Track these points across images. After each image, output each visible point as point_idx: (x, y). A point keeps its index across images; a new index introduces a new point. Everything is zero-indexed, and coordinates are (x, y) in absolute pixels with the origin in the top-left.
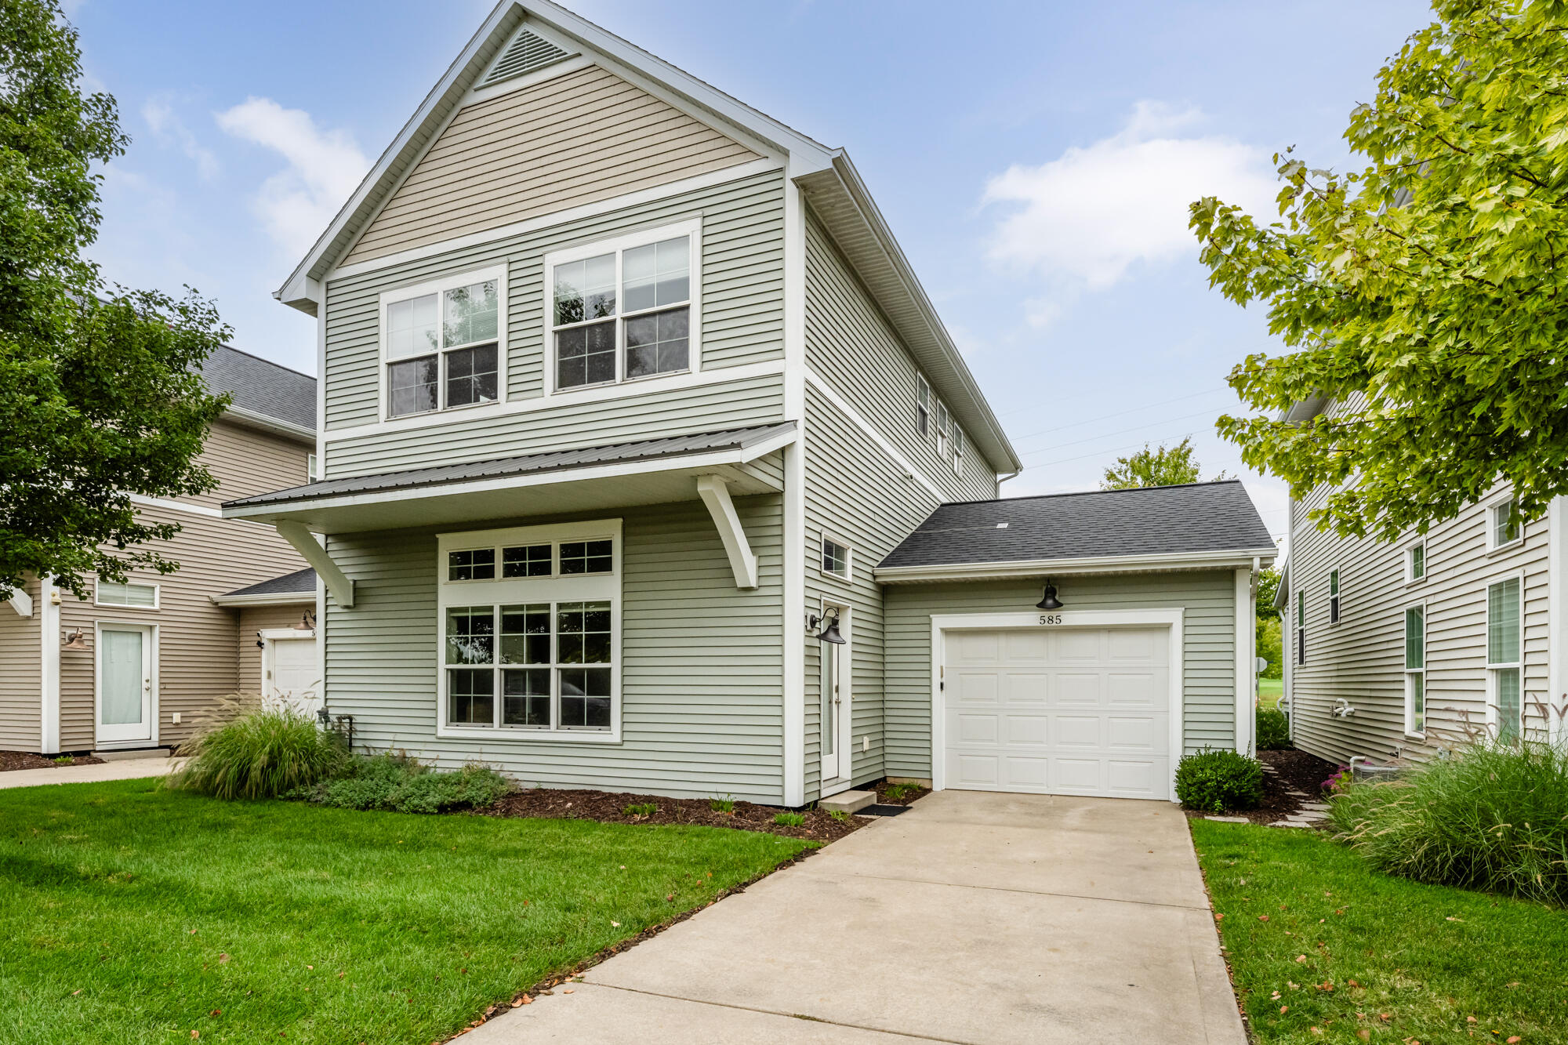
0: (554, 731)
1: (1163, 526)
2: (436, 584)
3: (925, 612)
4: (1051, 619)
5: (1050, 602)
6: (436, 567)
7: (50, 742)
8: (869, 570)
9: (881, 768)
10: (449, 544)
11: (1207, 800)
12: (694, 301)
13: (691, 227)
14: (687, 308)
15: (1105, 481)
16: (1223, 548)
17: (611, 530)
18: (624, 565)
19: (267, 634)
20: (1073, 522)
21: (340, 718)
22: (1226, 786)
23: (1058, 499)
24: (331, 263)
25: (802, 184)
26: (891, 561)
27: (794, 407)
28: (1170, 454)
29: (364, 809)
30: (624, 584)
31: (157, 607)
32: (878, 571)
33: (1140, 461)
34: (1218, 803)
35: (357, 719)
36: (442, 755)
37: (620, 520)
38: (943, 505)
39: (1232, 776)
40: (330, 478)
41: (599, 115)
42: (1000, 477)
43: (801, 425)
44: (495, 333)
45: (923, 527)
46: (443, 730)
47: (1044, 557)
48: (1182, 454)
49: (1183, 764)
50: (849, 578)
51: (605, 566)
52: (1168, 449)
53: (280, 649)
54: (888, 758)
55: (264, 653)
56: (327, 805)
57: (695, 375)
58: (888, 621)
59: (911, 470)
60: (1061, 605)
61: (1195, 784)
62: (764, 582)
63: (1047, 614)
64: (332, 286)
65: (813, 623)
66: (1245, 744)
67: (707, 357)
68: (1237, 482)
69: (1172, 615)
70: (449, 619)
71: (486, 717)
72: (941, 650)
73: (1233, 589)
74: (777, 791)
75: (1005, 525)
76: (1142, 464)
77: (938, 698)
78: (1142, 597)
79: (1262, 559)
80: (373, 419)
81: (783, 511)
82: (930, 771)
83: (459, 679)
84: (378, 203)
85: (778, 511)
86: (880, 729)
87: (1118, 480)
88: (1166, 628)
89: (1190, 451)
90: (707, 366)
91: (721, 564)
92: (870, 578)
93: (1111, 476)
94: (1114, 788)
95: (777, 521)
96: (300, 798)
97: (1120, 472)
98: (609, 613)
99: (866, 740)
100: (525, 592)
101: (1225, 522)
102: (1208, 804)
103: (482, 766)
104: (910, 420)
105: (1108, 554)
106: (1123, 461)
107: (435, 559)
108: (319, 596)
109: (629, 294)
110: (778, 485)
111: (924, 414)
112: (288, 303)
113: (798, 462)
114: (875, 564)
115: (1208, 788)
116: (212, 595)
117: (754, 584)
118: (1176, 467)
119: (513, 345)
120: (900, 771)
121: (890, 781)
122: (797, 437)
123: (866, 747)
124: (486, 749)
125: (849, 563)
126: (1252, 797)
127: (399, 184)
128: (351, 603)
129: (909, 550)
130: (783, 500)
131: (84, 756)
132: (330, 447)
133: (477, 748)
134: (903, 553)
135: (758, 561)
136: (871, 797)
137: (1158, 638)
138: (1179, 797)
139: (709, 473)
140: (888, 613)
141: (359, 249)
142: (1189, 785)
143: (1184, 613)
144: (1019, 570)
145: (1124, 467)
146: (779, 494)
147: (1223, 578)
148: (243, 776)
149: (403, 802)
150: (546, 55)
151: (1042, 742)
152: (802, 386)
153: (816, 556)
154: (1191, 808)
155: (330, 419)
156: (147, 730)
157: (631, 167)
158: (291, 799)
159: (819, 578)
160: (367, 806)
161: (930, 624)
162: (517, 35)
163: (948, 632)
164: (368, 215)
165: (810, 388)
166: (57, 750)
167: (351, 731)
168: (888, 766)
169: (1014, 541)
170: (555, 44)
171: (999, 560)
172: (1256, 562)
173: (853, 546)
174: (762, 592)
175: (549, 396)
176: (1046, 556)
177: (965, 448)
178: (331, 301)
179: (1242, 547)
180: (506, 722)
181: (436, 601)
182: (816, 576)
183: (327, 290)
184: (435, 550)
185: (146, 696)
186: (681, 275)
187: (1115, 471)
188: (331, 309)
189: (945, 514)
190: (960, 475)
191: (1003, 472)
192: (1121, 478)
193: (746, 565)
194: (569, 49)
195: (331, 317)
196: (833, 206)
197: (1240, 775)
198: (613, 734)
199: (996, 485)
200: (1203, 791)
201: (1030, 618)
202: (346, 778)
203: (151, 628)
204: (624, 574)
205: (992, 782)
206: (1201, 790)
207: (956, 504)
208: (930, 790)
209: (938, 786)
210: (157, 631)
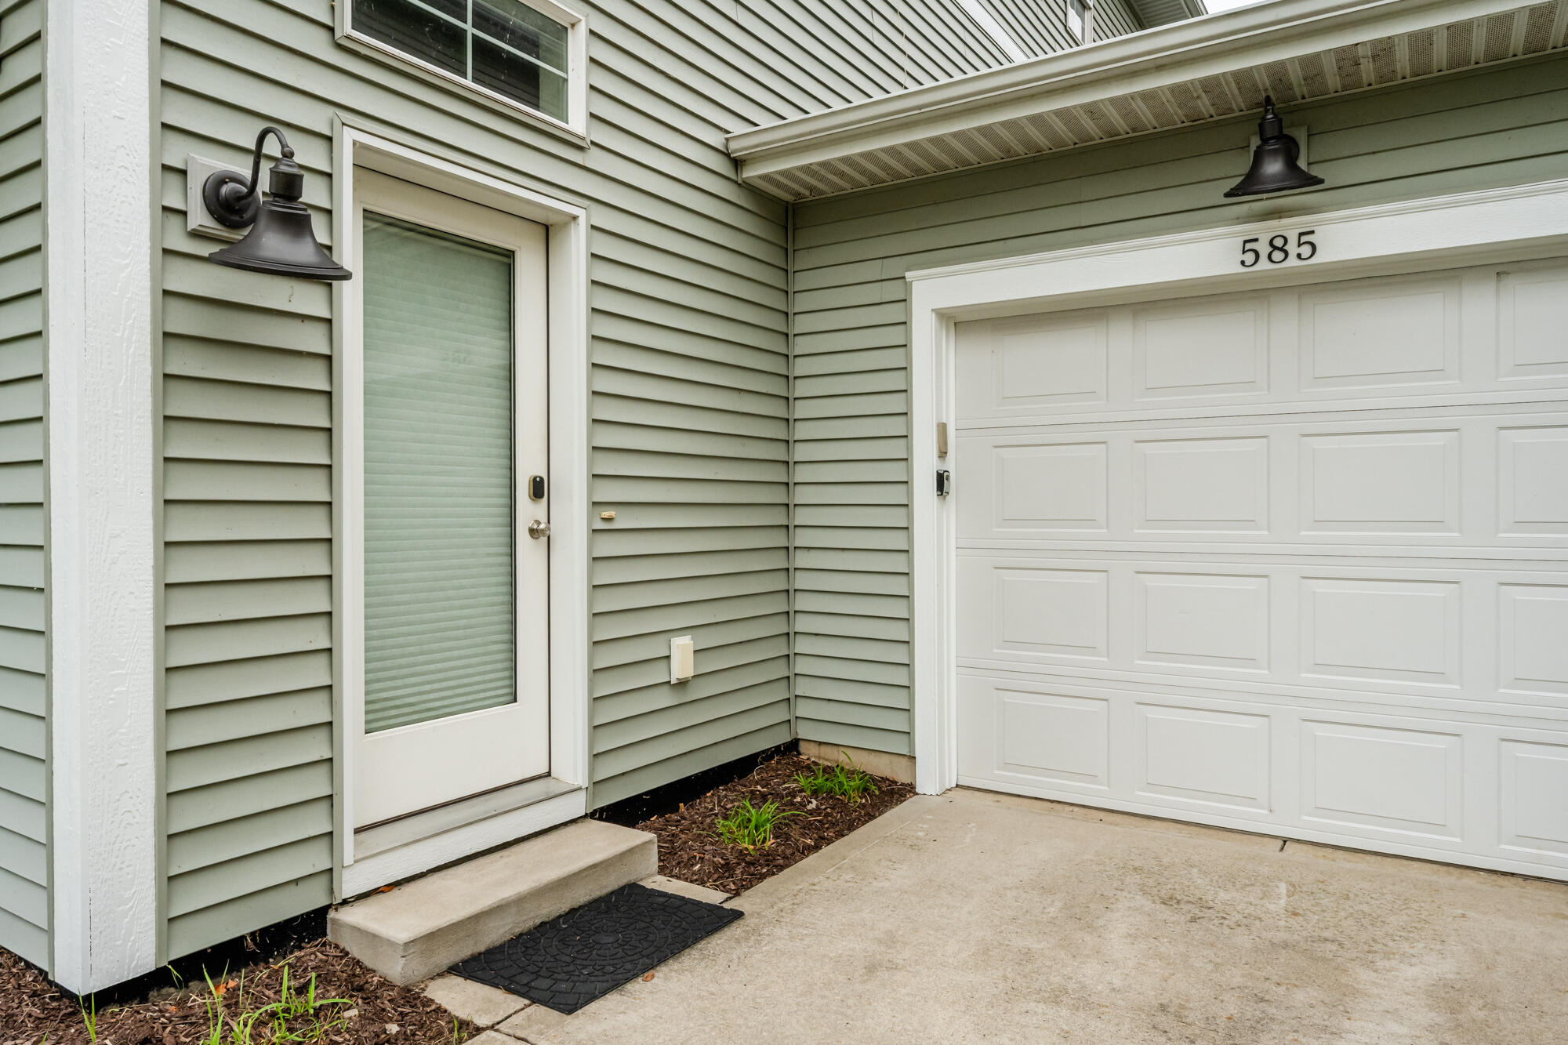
3: (892, 268)
4: (1278, 247)
8: (707, 135)
9: (780, 714)
50: (577, 122)
54: (801, 689)
63: (1262, 229)
72: (938, 378)
77: (929, 520)
82: (909, 736)
86: (779, 605)
92: (716, 164)
94: (1521, 839)
99: (682, 648)
120: (832, 727)
121: (808, 753)
123: (682, 665)
125: (577, 75)
144: (1160, 67)
151: (1250, 661)
161: (906, 301)
168: (801, 712)
201: (1209, 249)
205: (1092, 777)
208: (909, 790)
209: (927, 782)
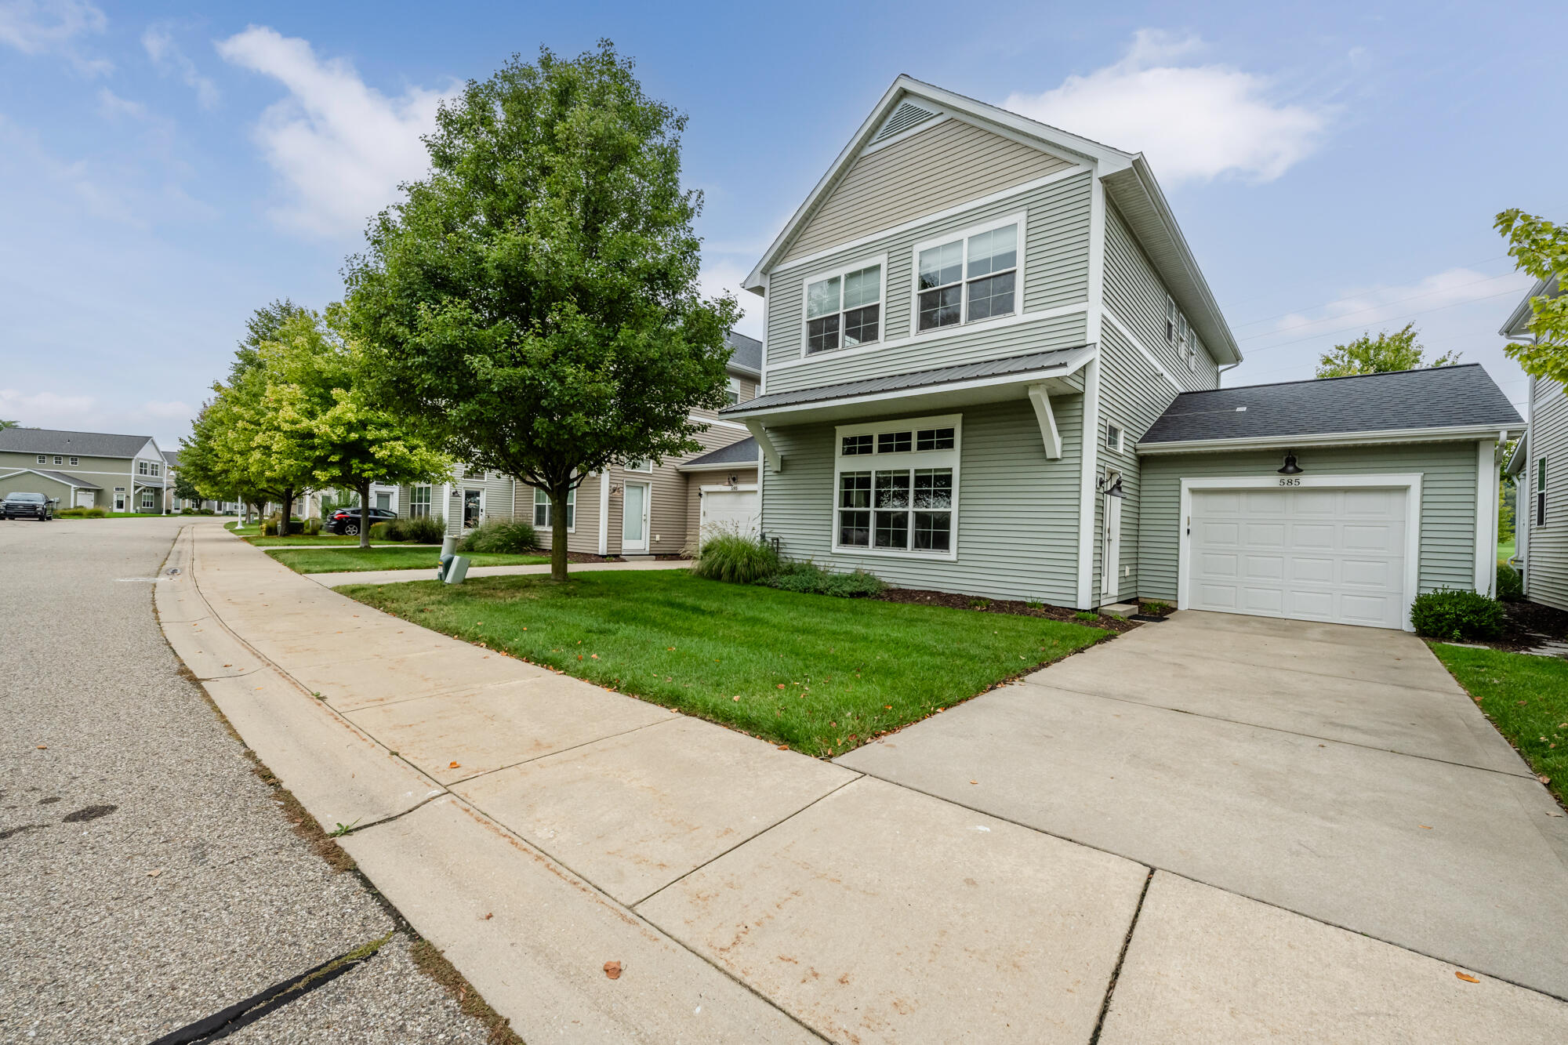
0: (909, 552)
1: (1401, 406)
2: (834, 458)
3: (1177, 476)
4: (1289, 482)
5: (1291, 468)
6: (834, 447)
7: (602, 549)
8: (1132, 445)
10: (843, 432)
11: (1444, 630)
12: (1020, 266)
13: (1020, 218)
14: (1014, 271)
15: (1321, 366)
16: (1467, 424)
17: (955, 422)
18: (962, 444)
19: (705, 488)
20: (1308, 405)
21: (773, 539)
22: (1465, 620)
23: (1291, 386)
24: (774, 263)
25: (1106, 181)
26: (1148, 437)
27: (1094, 334)
28: (1391, 339)
29: (805, 592)
30: (962, 456)
31: (651, 472)
32: (1139, 446)
33: (1359, 347)
34: (1456, 632)
35: (781, 541)
36: (837, 565)
37: (961, 415)
38: (1181, 394)
39: (1472, 612)
40: (769, 393)
41: (953, 151)
42: (1221, 367)
43: (1099, 346)
44: (878, 297)
45: (1168, 411)
46: (835, 550)
47: (1287, 434)
48: (1405, 339)
49: (1419, 599)
50: (1121, 450)
51: (949, 445)
52: (1389, 335)
53: (711, 498)
54: (1140, 583)
55: (702, 500)
56: (781, 589)
57: (1019, 316)
58: (1143, 483)
59: (1161, 369)
60: (1301, 471)
61: (1432, 616)
62: (1066, 455)
63: (1286, 478)
64: (774, 276)
65: (1102, 482)
66: (1484, 585)
67: (1028, 304)
68: (1477, 365)
69: (1413, 480)
70: (841, 479)
71: (864, 542)
72: (1188, 505)
73: (1476, 458)
74: (1073, 598)
75: (1244, 409)
76: (1361, 350)
77: (1185, 542)
78: (1389, 464)
79: (1509, 432)
80: (798, 356)
81: (1083, 405)
82: (1176, 595)
83: (846, 518)
84: (804, 223)
85: (1079, 406)
86: (1138, 561)
87: (1334, 364)
88: (1404, 489)
89: (1414, 335)
90: (1027, 310)
91: (1038, 442)
92: (1132, 451)
93: (1327, 361)
94: (1346, 617)
95: (1078, 413)
96: (763, 584)
97: (1336, 357)
98: (950, 476)
99: (1127, 568)
100: (894, 462)
101: (1466, 401)
102: (1445, 633)
103: (866, 572)
104: (1162, 330)
105: (1349, 430)
106: (1341, 348)
107: (834, 442)
108: (760, 464)
109: (971, 266)
110: (1080, 388)
111: (1170, 326)
112: (748, 290)
113: (1096, 373)
114: (1137, 441)
115: (1446, 619)
116: (677, 465)
117: (1059, 456)
118: (1398, 350)
119: (890, 305)
120: (1152, 593)
121: (1141, 600)
122: (1095, 355)
123: (1127, 573)
124: (865, 562)
125: (1121, 440)
126: (1492, 630)
127: (818, 210)
128: (779, 470)
129: (1160, 430)
130: (1083, 399)
131: (617, 557)
132: (769, 375)
133: (860, 561)
134: (1156, 432)
135: (1062, 441)
136: (1133, 609)
137: (1396, 499)
138: (1415, 626)
139: (1037, 383)
140: (1144, 477)
141: (790, 253)
142: (1426, 617)
143: (1423, 477)
145: (1341, 352)
146: (1081, 394)
147: (1468, 449)
148: (733, 570)
149: (827, 589)
150: (920, 116)
151: (1277, 578)
152: (1100, 318)
153: (1103, 436)
154: (1427, 635)
155: (770, 357)
156: (643, 544)
157: (977, 182)
158: (758, 584)
159: (1104, 451)
160: (805, 591)
161: (1180, 485)
162: (900, 106)
163: (1193, 491)
164: (798, 231)
165: (1105, 321)
166: (605, 554)
167: (778, 548)
168: (1140, 589)
169: (1256, 421)
170: (925, 109)
171: (1245, 436)
172: (1503, 435)
173: (1124, 428)
174: (1065, 461)
175: (914, 336)
176: (1288, 433)
177: (1197, 349)
178: (773, 286)
179: (1486, 423)
180: (877, 545)
181: (833, 468)
182: (1103, 450)
183: (771, 279)
184: (834, 436)
185: (644, 523)
186: (1013, 250)
187: (1331, 357)
188: (773, 290)
189: (1185, 400)
190: (1193, 369)
191: (1224, 363)
192: (1337, 362)
193: (1055, 444)
194: (934, 110)
195: (772, 295)
196: (1125, 191)
197: (1480, 611)
198: (952, 554)
199: (1218, 374)
200: (1441, 622)
201: (1271, 481)
202: (787, 574)
203: (647, 484)
204: (962, 450)
206: (1438, 621)
207: (1194, 393)
208: (1176, 609)
209: (1183, 605)
210: (650, 485)
